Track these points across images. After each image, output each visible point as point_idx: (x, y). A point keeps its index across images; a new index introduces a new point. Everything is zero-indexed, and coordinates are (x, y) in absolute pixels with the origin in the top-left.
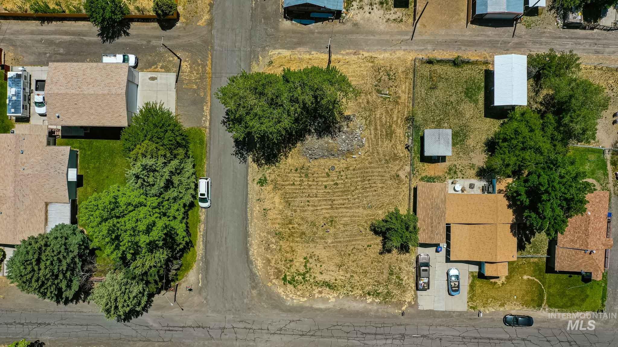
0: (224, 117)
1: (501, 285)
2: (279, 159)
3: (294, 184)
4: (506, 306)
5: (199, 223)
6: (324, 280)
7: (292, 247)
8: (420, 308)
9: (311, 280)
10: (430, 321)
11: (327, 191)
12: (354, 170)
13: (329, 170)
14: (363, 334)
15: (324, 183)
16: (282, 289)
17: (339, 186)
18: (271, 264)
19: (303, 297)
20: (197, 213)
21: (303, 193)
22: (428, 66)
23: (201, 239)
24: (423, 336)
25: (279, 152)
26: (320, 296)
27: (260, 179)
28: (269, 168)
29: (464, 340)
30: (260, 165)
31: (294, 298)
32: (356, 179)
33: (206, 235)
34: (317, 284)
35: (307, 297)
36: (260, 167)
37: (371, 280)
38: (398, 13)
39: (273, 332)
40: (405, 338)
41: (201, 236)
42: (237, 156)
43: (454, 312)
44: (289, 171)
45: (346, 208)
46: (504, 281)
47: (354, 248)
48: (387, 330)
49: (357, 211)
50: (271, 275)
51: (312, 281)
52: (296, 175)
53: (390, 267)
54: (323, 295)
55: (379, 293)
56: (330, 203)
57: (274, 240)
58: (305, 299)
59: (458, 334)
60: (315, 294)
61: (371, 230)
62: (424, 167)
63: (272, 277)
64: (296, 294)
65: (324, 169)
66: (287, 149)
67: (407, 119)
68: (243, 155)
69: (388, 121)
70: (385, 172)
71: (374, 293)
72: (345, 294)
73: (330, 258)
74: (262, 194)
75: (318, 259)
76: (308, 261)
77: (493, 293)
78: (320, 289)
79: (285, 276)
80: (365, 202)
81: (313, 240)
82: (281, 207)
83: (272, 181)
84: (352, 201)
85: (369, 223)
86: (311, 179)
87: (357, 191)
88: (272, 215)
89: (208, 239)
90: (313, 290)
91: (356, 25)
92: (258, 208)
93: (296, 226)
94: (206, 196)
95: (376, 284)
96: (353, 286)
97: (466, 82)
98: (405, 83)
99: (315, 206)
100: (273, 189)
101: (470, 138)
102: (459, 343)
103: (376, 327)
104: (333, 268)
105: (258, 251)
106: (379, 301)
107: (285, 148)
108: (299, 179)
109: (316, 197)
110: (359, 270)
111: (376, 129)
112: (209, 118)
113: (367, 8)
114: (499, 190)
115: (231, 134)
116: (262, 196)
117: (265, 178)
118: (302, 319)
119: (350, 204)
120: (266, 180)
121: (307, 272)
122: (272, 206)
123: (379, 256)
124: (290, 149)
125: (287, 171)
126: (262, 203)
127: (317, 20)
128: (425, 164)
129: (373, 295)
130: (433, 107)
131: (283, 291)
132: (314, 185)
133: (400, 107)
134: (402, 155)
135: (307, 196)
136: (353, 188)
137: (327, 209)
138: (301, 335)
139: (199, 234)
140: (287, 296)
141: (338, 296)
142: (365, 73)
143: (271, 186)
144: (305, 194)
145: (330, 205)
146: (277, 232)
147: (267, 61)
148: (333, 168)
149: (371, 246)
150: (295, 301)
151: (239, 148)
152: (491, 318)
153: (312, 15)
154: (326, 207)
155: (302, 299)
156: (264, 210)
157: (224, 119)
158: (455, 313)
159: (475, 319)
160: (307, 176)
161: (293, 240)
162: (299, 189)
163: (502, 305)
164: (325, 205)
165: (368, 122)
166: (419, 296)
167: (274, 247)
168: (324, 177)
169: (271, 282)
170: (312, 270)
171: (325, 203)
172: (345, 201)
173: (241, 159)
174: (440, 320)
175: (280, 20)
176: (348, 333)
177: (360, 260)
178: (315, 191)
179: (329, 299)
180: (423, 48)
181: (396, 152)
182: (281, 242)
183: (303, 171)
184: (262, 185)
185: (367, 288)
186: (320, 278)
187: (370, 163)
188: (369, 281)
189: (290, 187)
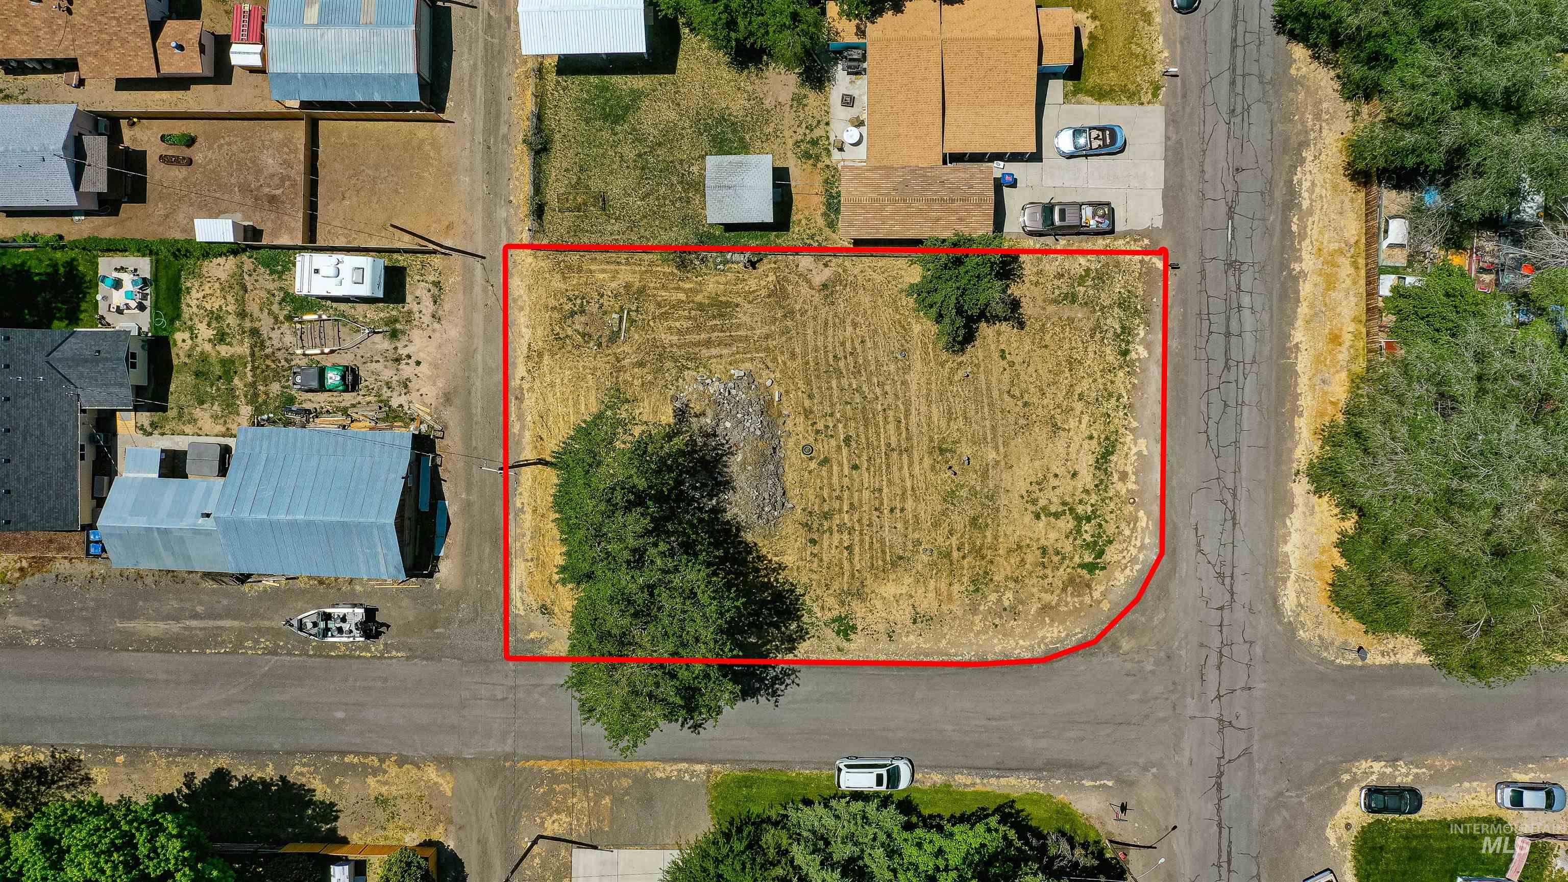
0: (682, 725)
1: (1098, 23)
2: (787, 587)
3: (849, 548)
4: (1149, 9)
5: (950, 786)
6: (1092, 468)
7: (1010, 551)
8: (1159, 223)
9: (1093, 501)
10: (1192, 199)
11: (865, 465)
12: (811, 397)
13: (811, 459)
14: (1227, 367)
15: (846, 471)
16: (1117, 574)
17: (852, 433)
18: (1053, 603)
19: (1136, 520)
20: (924, 792)
21: (870, 525)
22: (547, 216)
23: (993, 781)
24: (1231, 213)
25: (767, 586)
26: (1133, 478)
27: (838, 634)
28: (810, 612)
29: (1239, 110)
30: (802, 634)
31: (1138, 544)
32: (836, 392)
33: (981, 770)
34: (1101, 486)
35: (1137, 511)
36: (807, 633)
37: (1089, 349)
38: (418, 293)
39: (1227, 597)
40: (1235, 261)
41: (985, 781)
42: (779, 692)
43: (1167, 138)
44: (816, 560)
45: (907, 416)
46: (1086, 15)
47: (1009, 392)
48: (1217, 306)
49: (914, 387)
50: (1081, 603)
51: (1094, 496)
52: (826, 545)
53: (1055, 301)
54: (1129, 469)
55: (1123, 328)
56: (895, 455)
57: (993, 597)
58: (1141, 514)
59: (1223, 128)
60: (1128, 491)
61: (963, 350)
62: (800, 221)
63: (1087, 600)
64: (1130, 537)
65: (810, 472)
66: (760, 566)
67: (682, 265)
68: (776, 678)
69: (686, 313)
70: (815, 318)
71: (1123, 340)
72: (1126, 414)
73: (1036, 453)
74: (875, 627)
75: (1038, 483)
76: (1044, 509)
77: (1117, 41)
78: (1116, 477)
79: (1082, 566)
80: (892, 368)
81: (991, 498)
82: (908, 580)
83: (842, 603)
84: (890, 399)
85: (944, 356)
86: (836, 505)
87: (865, 388)
88: (927, 603)
89: (991, 763)
90: (1117, 494)
91: (448, 398)
92: (912, 637)
93: (954, 541)
94: (883, 771)
95: (1098, 336)
96: (1105, 394)
97: (587, 121)
98: (591, 271)
99: (903, 494)
100: (863, 600)
101: (727, 108)
102: (1246, 125)
103: (1210, 333)
104: (1060, 444)
105: (1022, 638)
106: (1142, 326)
107: (757, 570)
108: (836, 536)
109: (880, 490)
110: (1065, 379)
111: (708, 343)
112: (684, 766)
113: (407, 370)
114: (856, 34)
115: (727, 709)
116: (882, 627)
117: (834, 621)
118: (1193, 521)
119: (897, 406)
120: (839, 619)
121: (1072, 510)
122: (905, 604)
123: (1027, 328)
124: (761, 558)
125: (815, 565)
126: (898, 629)
127: (437, 495)
128: (794, 218)
129: (1128, 342)
130: (651, 200)
131: (1123, 570)
132: (852, 497)
133: (652, 285)
134: (772, 277)
135: (877, 513)
136: (858, 398)
137: (911, 464)
138: (1234, 525)
139: (979, 788)
140: (1134, 560)
141: (1133, 431)
142: (567, 373)
143: (857, 606)
144: (875, 518)
145: (901, 454)
146: (972, 588)
147: (541, 620)
148: (808, 450)
149: (1003, 351)
150: (1147, 541)
151: (759, 689)
152: (1182, 43)
153: (425, 508)
154: (906, 467)
155: (1143, 523)
156: (915, 622)
157: (687, 726)
158: (1170, 134)
159: (1183, 82)
160: (827, 516)
161: (990, 548)
162: (861, 534)
163: (1147, 17)
164: (901, 469)
165: (690, 364)
166: (1128, 228)
167: (1009, 595)
168: (830, 472)
169: (1099, 602)
170: (1068, 499)
171: (895, 468)
172: (891, 419)
173: (788, 681)
174: (1187, 172)
175: (438, 587)
176: (1226, 405)
177: (1039, 375)
178: (866, 494)
179: (1139, 454)
180: (504, 229)
181: (764, 292)
182: (996, 578)
183: (815, 526)
184: (854, 628)
185: (1111, 359)
186: (1087, 478)
187: (793, 356)
188: (1091, 355)
189: (857, 558)
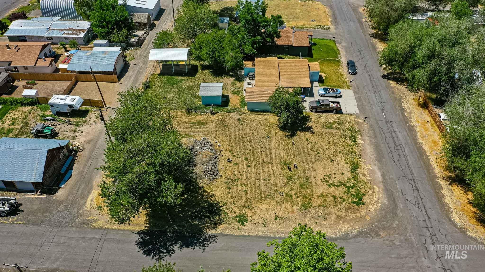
1: (327, 75)
2: (215, 202)
3: (245, 191)
4: (342, 74)
6: (350, 172)
7: (319, 197)
8: (358, 112)
9: (353, 182)
10: (368, 108)
11: (253, 166)
12: (232, 147)
13: (231, 163)
14: (396, 146)
15: (245, 167)
16: (370, 207)
17: (248, 157)
18: (343, 216)
21: (255, 184)
24: (383, 111)
25: (206, 202)
26: (368, 176)
27: (239, 222)
28: (225, 214)
29: (377, 91)
30: (221, 222)
31: (377, 197)
32: (242, 146)
34: (355, 177)
39: (426, 217)
40: (389, 121)
42: (206, 245)
43: (355, 96)
44: (230, 194)
45: (270, 153)
46: (323, 73)
47: (311, 150)
48: (386, 131)
49: (273, 146)
50: (356, 216)
52: (235, 190)
53: (325, 128)
54: (366, 173)
55: (352, 135)
58: (375, 187)
59: (373, 94)
61: (291, 138)
62: (232, 105)
63: (359, 215)
64: (373, 194)
65: (230, 166)
67: (189, 113)
68: (206, 239)
69: (187, 124)
70: (235, 127)
72: (360, 157)
73: (325, 167)
74: (257, 221)
75: (328, 176)
76: (332, 184)
77: (334, 78)
78: (361, 175)
79: (354, 203)
80: (264, 141)
81: (308, 179)
82: (272, 203)
83: (241, 210)
84: (264, 149)
85: (285, 139)
86: (240, 177)
87: (254, 146)
88: (281, 212)
90: (363, 180)
91: (89, 142)
92: (275, 226)
93: (293, 192)
95: (343, 137)
96: (350, 152)
97: (165, 84)
99: (269, 175)
100: (251, 210)
102: (380, 94)
103: (386, 137)
104: (335, 165)
105: (330, 228)
106: (359, 135)
107: (203, 196)
108: (240, 187)
109: (259, 174)
110: (333, 147)
111: (194, 131)
114: (252, 65)
116: (260, 221)
117: (237, 217)
118: (399, 190)
119: (266, 151)
121: (344, 185)
122: (271, 212)
123: (315, 134)
124: (204, 191)
126: (268, 222)
127: (71, 167)
128: (229, 105)
129: (355, 139)
131: (373, 205)
132: (247, 175)
134: (220, 117)
136: (251, 148)
137: (272, 167)
138: (418, 191)
140: (377, 202)
141: (364, 162)
143: (247, 211)
144: (257, 182)
145: (268, 164)
146: (303, 208)
147: (96, 212)
148: (229, 160)
149: (307, 139)
150: (381, 196)
151: (196, 243)
153: (63, 171)
155: (377, 189)
156: (276, 219)
159: (357, 86)
160: (236, 180)
161: (309, 195)
162: (251, 187)
164: (268, 168)
166: (348, 113)
167: (321, 211)
168: (238, 168)
169: (364, 216)
170: (342, 181)
172: (264, 154)
173: (211, 240)
174: (364, 102)
175: (54, 198)
176: (399, 156)
177: (322, 146)
178: (253, 175)
179: (369, 169)
181: (217, 121)
183: (230, 183)
184: (246, 220)
185: (349, 143)
186: (348, 175)
187: (226, 136)
188: (342, 142)
189: (249, 195)
